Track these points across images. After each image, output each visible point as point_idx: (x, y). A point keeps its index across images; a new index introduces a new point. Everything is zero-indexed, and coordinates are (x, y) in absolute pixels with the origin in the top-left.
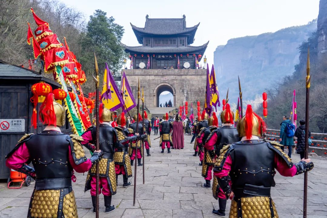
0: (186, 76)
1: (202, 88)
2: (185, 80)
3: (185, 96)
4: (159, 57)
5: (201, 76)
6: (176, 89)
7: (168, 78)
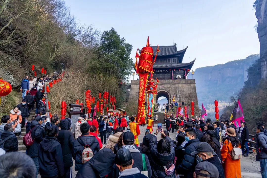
0: (179, 85)
1: (191, 94)
2: (178, 87)
3: (178, 100)
4: (158, 71)
5: (190, 85)
6: (171, 94)
7: (165, 86)
